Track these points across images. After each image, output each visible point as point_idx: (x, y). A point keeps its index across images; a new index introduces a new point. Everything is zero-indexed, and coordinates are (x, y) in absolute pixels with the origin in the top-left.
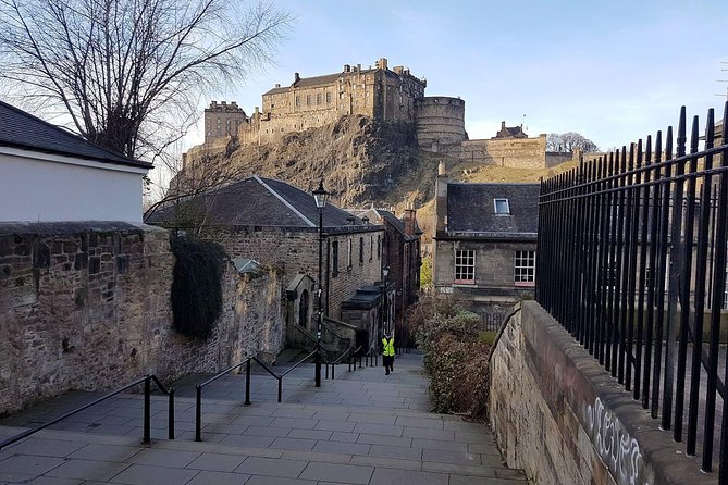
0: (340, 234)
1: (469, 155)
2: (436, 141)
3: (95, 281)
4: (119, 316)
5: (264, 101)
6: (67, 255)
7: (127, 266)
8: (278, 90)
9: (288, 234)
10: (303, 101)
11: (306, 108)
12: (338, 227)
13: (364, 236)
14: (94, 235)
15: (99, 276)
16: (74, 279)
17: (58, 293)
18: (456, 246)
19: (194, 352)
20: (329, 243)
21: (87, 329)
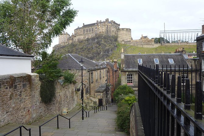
0: (93, 70)
1: (133, 44)
2: (123, 40)
3: (16, 91)
4: (23, 101)
5: (75, 31)
6: (7, 85)
7: (26, 86)
8: (79, 28)
9: (78, 71)
10: (86, 31)
11: (86, 33)
12: (93, 68)
13: (101, 70)
14: (15, 78)
15: (17, 90)
16: (9, 91)
17: (4, 96)
18: (127, 73)
19: (48, 109)
20: (90, 73)
21: (14, 105)
